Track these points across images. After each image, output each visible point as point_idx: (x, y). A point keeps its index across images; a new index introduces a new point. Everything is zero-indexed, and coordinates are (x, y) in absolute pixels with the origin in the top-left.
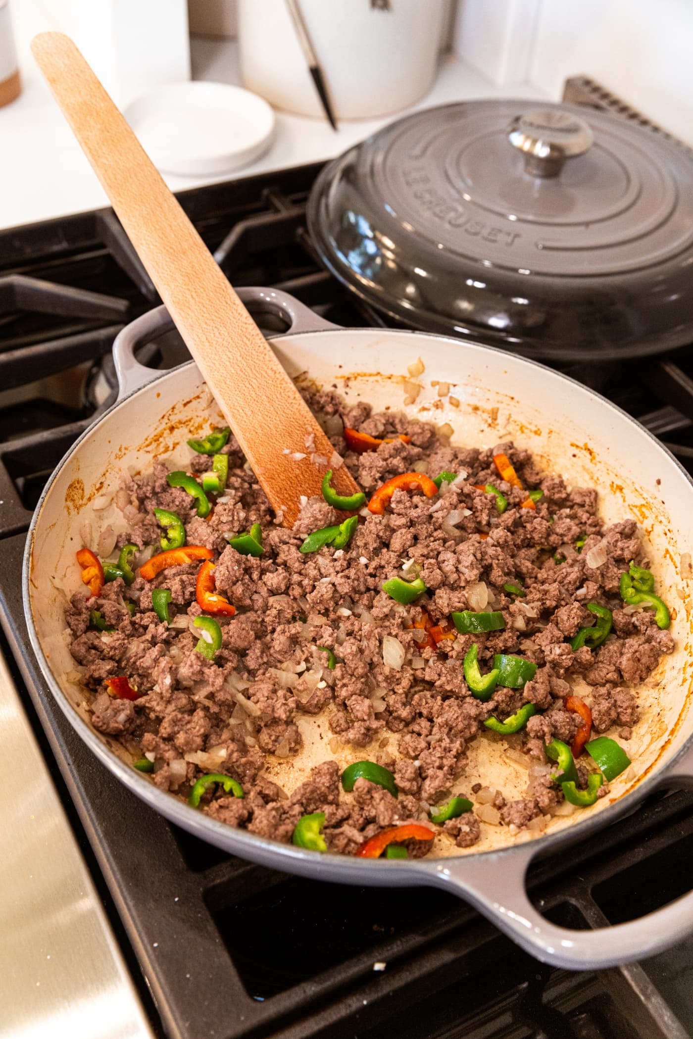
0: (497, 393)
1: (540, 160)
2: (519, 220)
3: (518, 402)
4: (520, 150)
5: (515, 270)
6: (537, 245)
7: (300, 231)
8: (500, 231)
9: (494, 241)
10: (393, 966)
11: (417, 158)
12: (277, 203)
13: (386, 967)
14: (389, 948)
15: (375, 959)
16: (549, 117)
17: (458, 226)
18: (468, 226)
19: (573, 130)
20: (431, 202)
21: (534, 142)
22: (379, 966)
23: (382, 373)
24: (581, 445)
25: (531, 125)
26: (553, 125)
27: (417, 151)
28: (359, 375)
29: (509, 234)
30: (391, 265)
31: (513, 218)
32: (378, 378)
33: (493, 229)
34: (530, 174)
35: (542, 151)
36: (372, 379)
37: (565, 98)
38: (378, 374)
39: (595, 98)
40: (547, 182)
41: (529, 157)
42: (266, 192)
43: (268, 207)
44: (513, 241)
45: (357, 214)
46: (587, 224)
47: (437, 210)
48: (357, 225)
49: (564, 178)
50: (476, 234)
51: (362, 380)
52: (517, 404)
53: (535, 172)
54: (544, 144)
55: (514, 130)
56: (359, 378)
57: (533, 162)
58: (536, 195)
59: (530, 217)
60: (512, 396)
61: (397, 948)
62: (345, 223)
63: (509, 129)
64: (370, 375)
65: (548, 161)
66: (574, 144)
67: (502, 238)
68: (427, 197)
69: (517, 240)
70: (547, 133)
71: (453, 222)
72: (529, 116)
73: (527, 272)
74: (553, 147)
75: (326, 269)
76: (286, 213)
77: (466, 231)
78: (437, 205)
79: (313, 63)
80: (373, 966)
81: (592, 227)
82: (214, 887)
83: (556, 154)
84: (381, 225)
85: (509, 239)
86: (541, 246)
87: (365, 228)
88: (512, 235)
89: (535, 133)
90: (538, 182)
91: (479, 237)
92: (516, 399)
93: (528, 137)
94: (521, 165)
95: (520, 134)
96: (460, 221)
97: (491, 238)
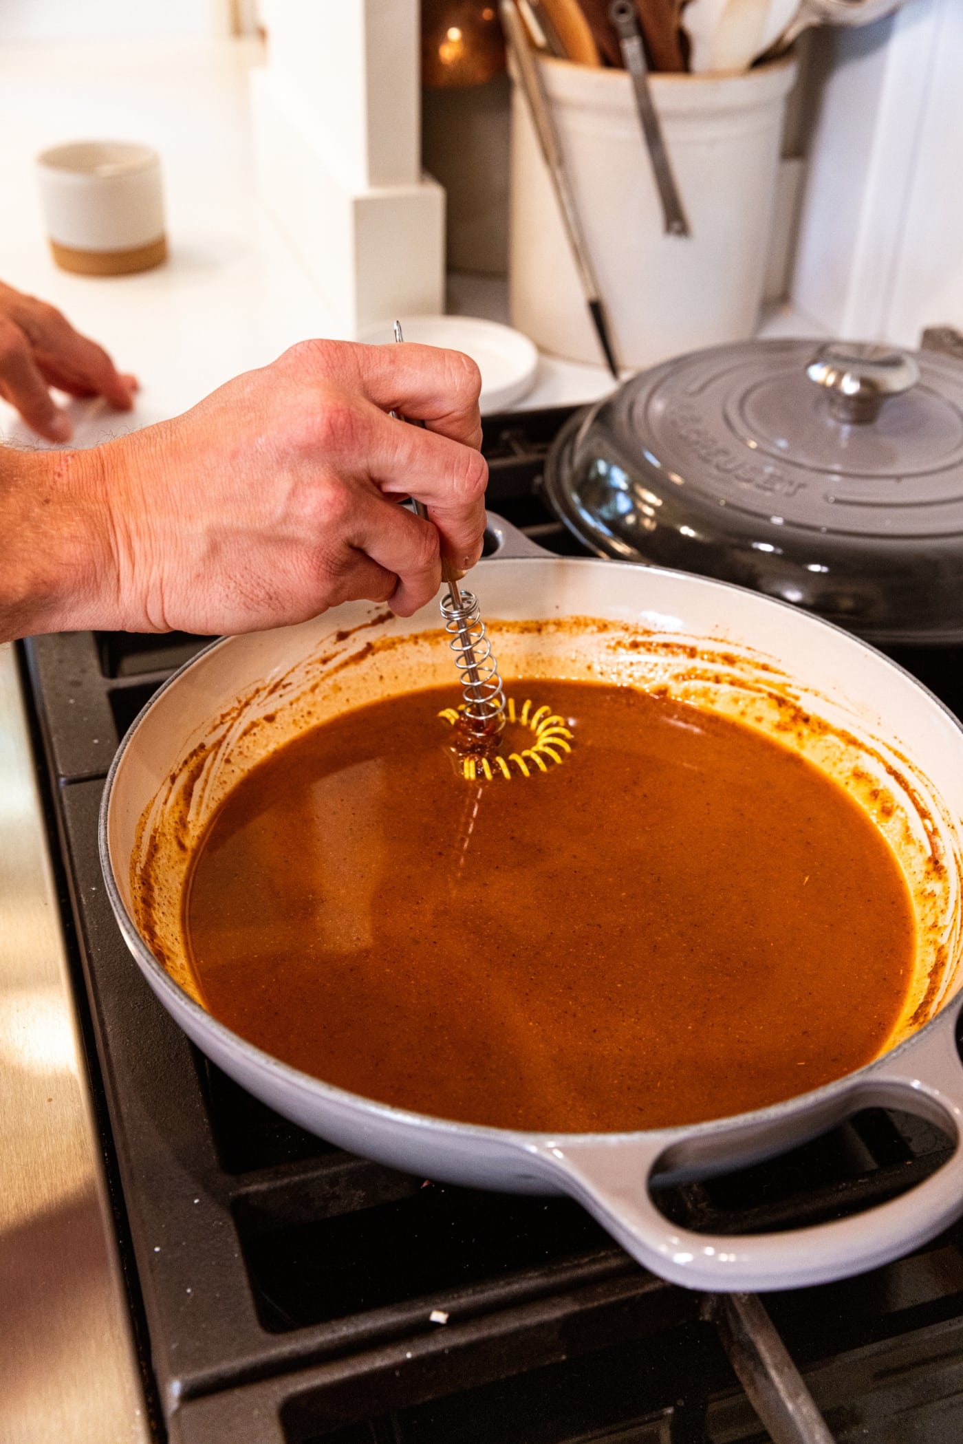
1: (849, 398)
4: (823, 386)
6: (826, 498)
8: (781, 478)
9: (769, 489)
10: (456, 1320)
11: (692, 394)
12: (516, 447)
13: (448, 1320)
15: (434, 1309)
16: (862, 349)
17: (727, 470)
18: (740, 472)
19: (892, 363)
20: (697, 443)
21: (841, 375)
22: (438, 1317)
25: (838, 357)
26: (867, 357)
27: (695, 387)
29: (791, 482)
30: (647, 523)
34: (837, 419)
35: (850, 387)
40: (858, 429)
41: (832, 394)
42: (505, 435)
44: (795, 493)
45: (608, 463)
47: (703, 452)
48: (608, 476)
49: (881, 423)
50: (749, 480)
53: (842, 415)
54: (853, 378)
55: (815, 362)
57: (840, 401)
58: (844, 444)
61: (466, 1300)
62: (593, 474)
63: (809, 360)
65: (857, 398)
66: (892, 381)
67: (783, 487)
68: (694, 437)
69: (801, 491)
70: (858, 366)
71: (722, 466)
72: (838, 347)
74: (864, 382)
76: (522, 457)
77: (738, 477)
78: (705, 447)
79: (593, 295)
80: (430, 1316)
82: (248, 1195)
83: (868, 391)
85: (791, 489)
86: (832, 499)
87: (619, 479)
88: (796, 484)
89: (841, 366)
90: (846, 429)
93: (832, 370)
94: (824, 404)
95: (823, 366)
96: (730, 466)
97: (768, 486)
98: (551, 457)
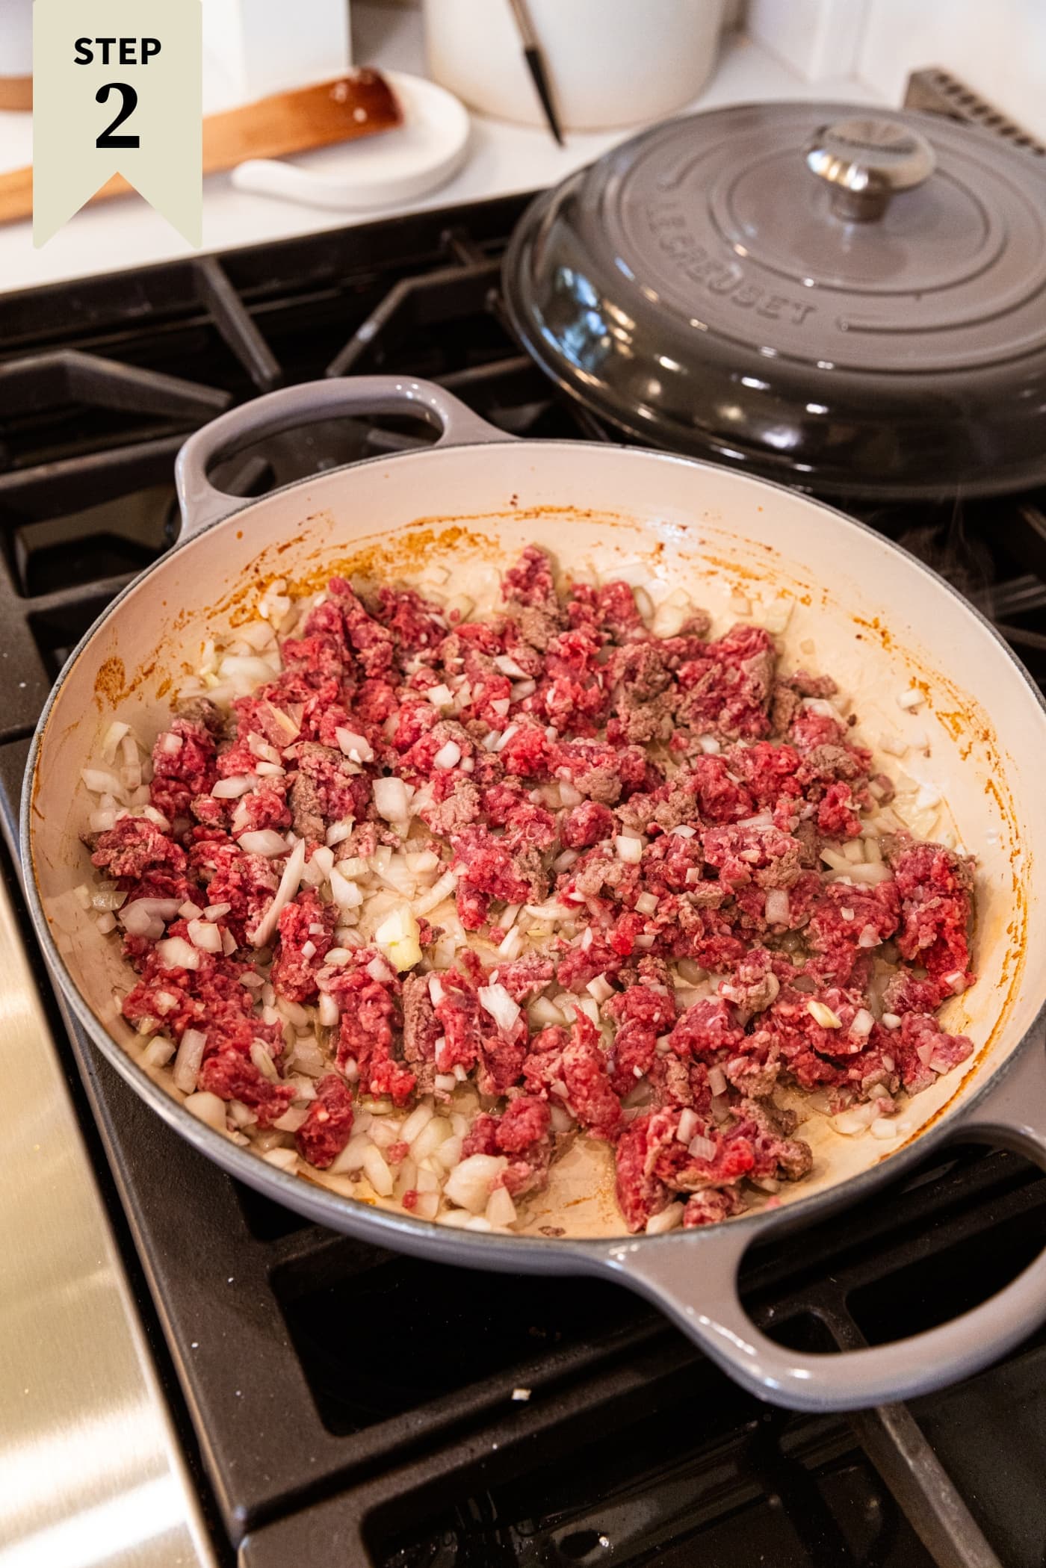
0: (747, 541)
1: (853, 194)
2: (820, 286)
3: (778, 554)
4: (823, 179)
5: (813, 363)
6: (838, 324)
7: (492, 295)
8: (785, 301)
9: (775, 317)
10: (542, 1394)
11: (670, 187)
12: (462, 252)
13: (531, 1396)
14: (537, 1368)
15: (515, 1384)
16: (869, 129)
17: (721, 292)
18: (736, 293)
19: (905, 149)
20: (684, 255)
21: (845, 167)
22: (520, 1394)
23: (576, 507)
24: (870, 621)
25: (842, 140)
26: (875, 141)
27: (669, 178)
28: (542, 509)
29: (797, 306)
30: (624, 350)
31: (809, 282)
32: (571, 515)
33: (774, 298)
34: (838, 216)
35: (857, 182)
36: (560, 516)
37: (907, 102)
38: (571, 508)
39: (952, 101)
40: (866, 228)
41: (837, 190)
42: (446, 235)
43: (449, 260)
44: (803, 318)
45: (575, 272)
46: (918, 294)
47: (692, 268)
48: (575, 288)
49: (889, 222)
50: (748, 305)
51: (546, 518)
52: (775, 558)
53: (846, 213)
54: (859, 170)
55: (815, 148)
56: (543, 514)
57: (842, 197)
58: (846, 248)
59: (837, 282)
60: (769, 545)
61: (549, 1368)
62: (559, 284)
63: (808, 146)
64: (559, 511)
65: (865, 195)
66: (906, 170)
67: (788, 312)
68: (679, 247)
69: (810, 316)
70: (865, 152)
71: (716, 286)
72: (841, 127)
73: (830, 366)
74: (874, 176)
75: (523, 352)
76: (472, 267)
77: (735, 300)
78: (693, 260)
79: (530, 43)
80: (511, 1394)
81: (925, 298)
82: (288, 1264)
83: (877, 186)
84: (612, 290)
85: (798, 314)
86: (845, 325)
87: (586, 293)
88: (803, 309)
89: (846, 153)
90: (849, 228)
91: (752, 311)
92: (776, 549)
93: (835, 159)
94: (825, 200)
95: (824, 155)
96: (726, 285)
97: (771, 311)
98: (507, 262)
